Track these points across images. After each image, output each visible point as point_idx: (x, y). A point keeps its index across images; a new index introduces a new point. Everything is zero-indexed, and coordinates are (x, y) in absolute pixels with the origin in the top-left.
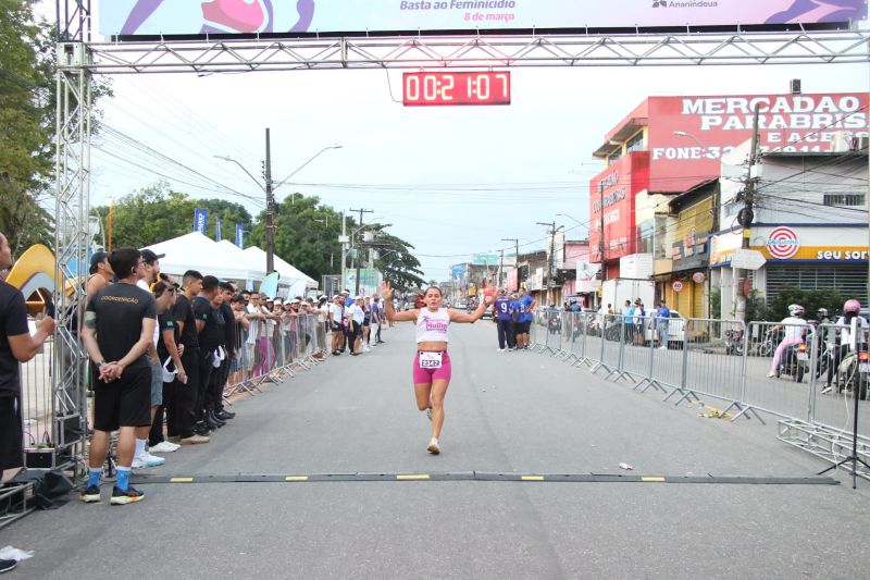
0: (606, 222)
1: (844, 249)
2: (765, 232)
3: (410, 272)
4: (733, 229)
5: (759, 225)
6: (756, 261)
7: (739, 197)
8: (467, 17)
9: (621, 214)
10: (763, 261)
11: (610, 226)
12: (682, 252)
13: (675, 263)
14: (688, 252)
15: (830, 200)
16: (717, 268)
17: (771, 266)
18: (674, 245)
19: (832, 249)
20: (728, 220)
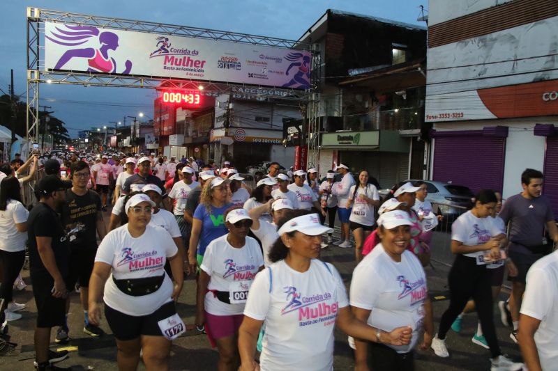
0: (163, 119)
1: (262, 138)
2: (233, 130)
3: (63, 135)
4: (221, 128)
5: (232, 127)
6: (230, 141)
7: (224, 115)
8: (187, 74)
9: (169, 116)
10: (232, 141)
11: (164, 121)
12: (197, 135)
13: (193, 139)
14: (200, 135)
15: (258, 119)
16: (213, 143)
17: (236, 144)
18: (193, 131)
19: (258, 138)
20: (219, 124)
